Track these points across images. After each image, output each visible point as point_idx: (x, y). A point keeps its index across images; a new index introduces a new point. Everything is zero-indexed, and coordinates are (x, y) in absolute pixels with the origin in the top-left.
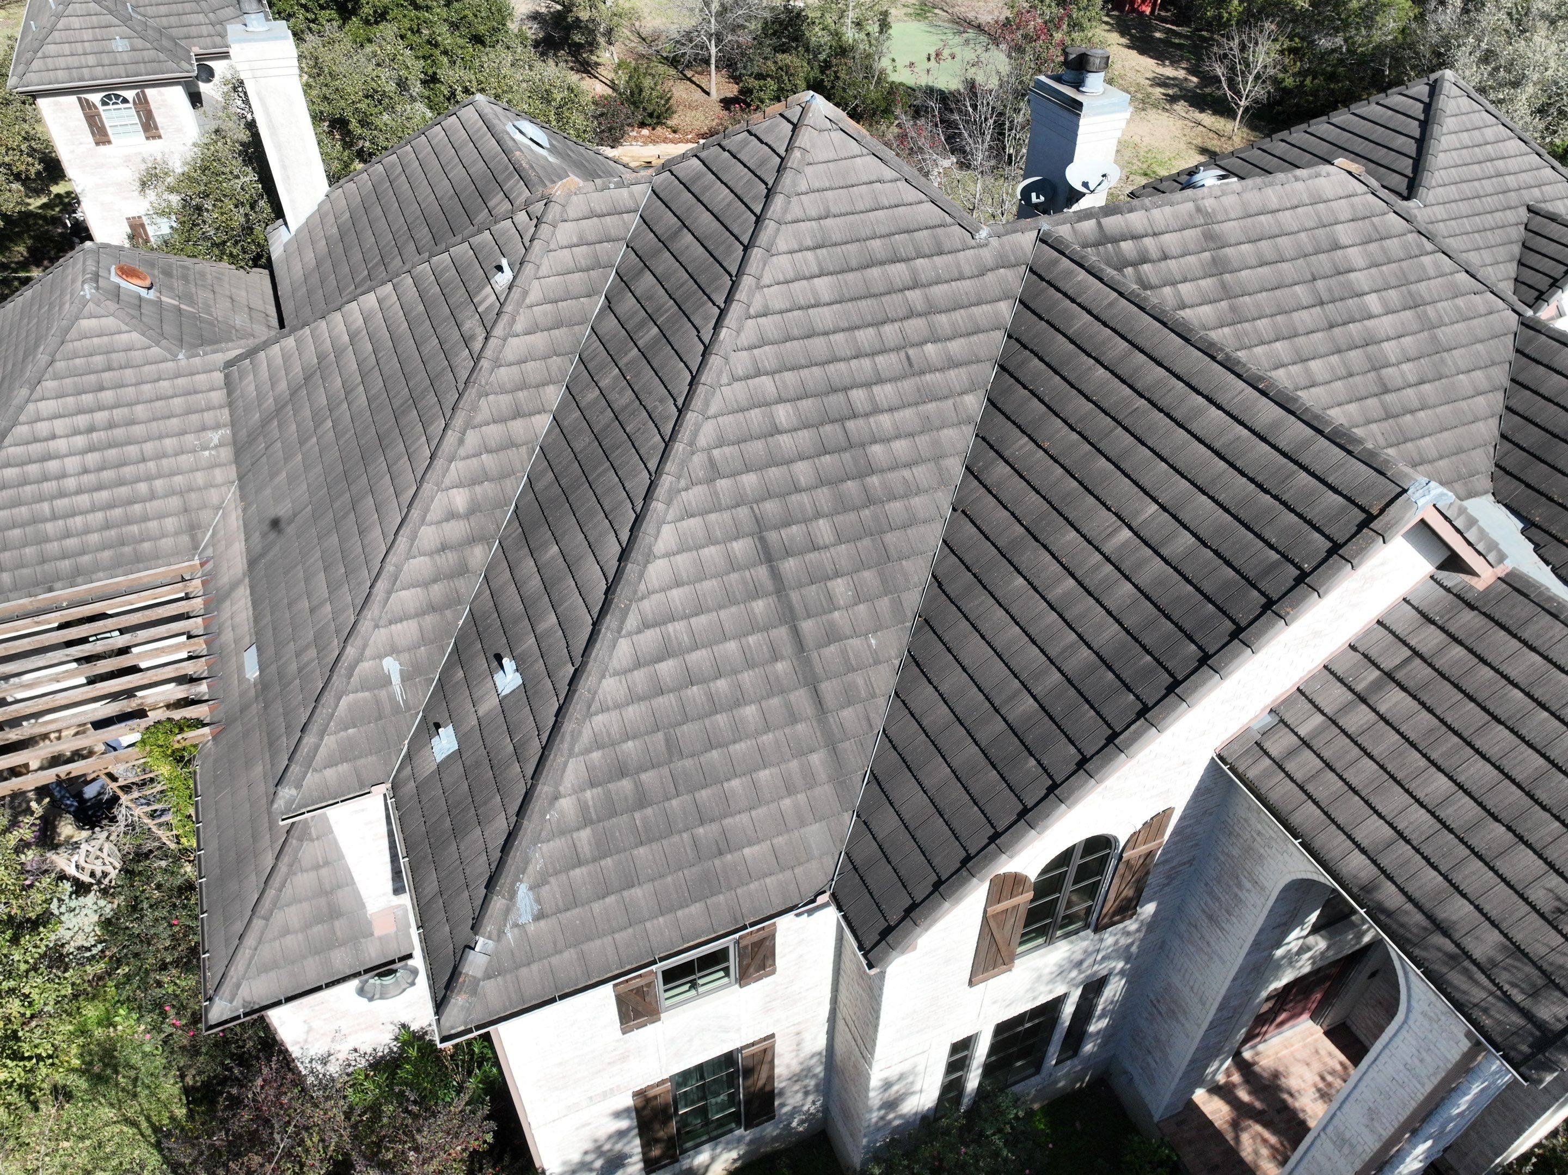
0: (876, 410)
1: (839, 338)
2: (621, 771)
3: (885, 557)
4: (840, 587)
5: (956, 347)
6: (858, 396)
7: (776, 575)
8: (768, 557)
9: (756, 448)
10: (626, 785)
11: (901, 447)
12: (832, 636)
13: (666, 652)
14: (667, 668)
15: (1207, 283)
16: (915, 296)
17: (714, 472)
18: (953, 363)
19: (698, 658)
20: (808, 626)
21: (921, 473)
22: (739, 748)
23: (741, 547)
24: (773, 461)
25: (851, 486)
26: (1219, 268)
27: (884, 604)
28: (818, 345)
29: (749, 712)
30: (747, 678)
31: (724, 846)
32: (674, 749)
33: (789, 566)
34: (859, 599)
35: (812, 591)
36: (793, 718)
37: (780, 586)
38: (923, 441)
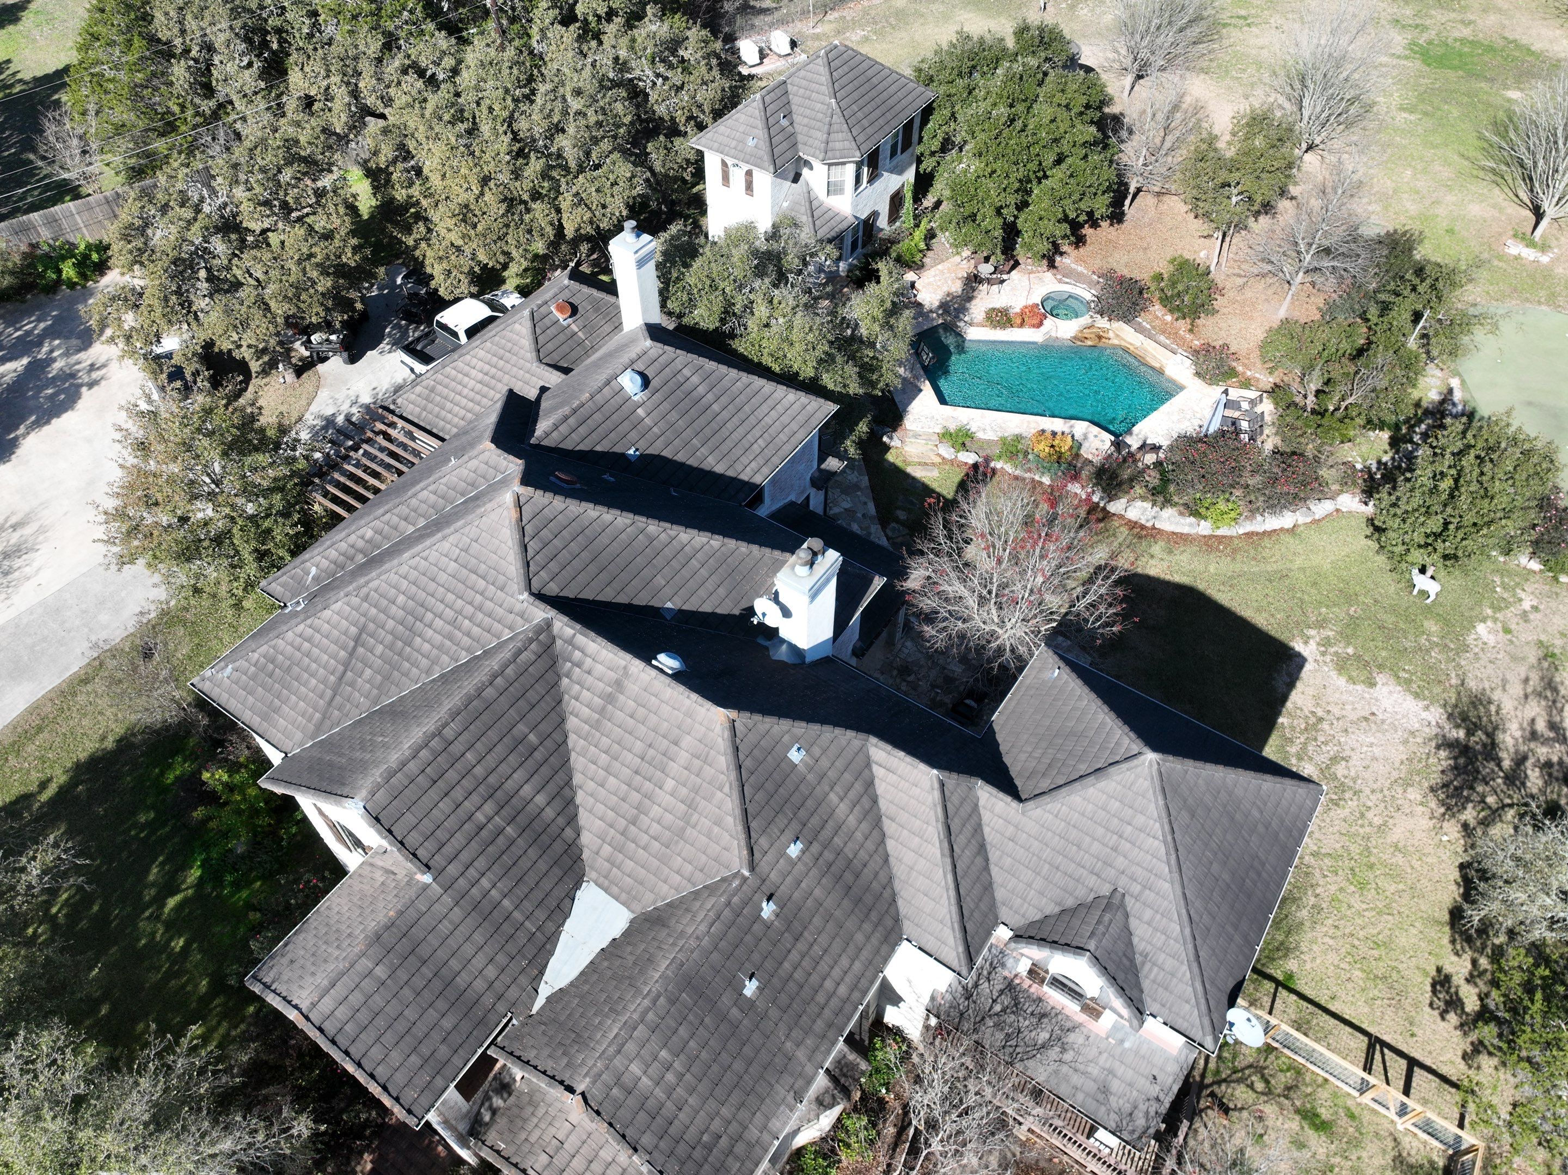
0: (430, 626)
1: (441, 589)
2: (273, 661)
3: (387, 678)
4: (368, 672)
5: (476, 631)
6: (429, 616)
7: (354, 649)
8: (357, 640)
9: (384, 602)
10: (271, 666)
12: (352, 684)
13: (309, 640)
14: (306, 645)
15: (597, 701)
16: (479, 598)
17: (366, 598)
18: (468, 634)
19: (316, 651)
20: (349, 674)
21: (424, 662)
22: (303, 689)
23: (354, 630)
24: (384, 611)
25: (400, 644)
26: (610, 699)
27: (375, 692)
28: (432, 585)
29: (314, 681)
30: (321, 671)
31: (277, 711)
32: (288, 670)
33: (361, 650)
34: (368, 682)
35: (360, 665)
36: (321, 697)
37: (352, 653)
38: (435, 652)
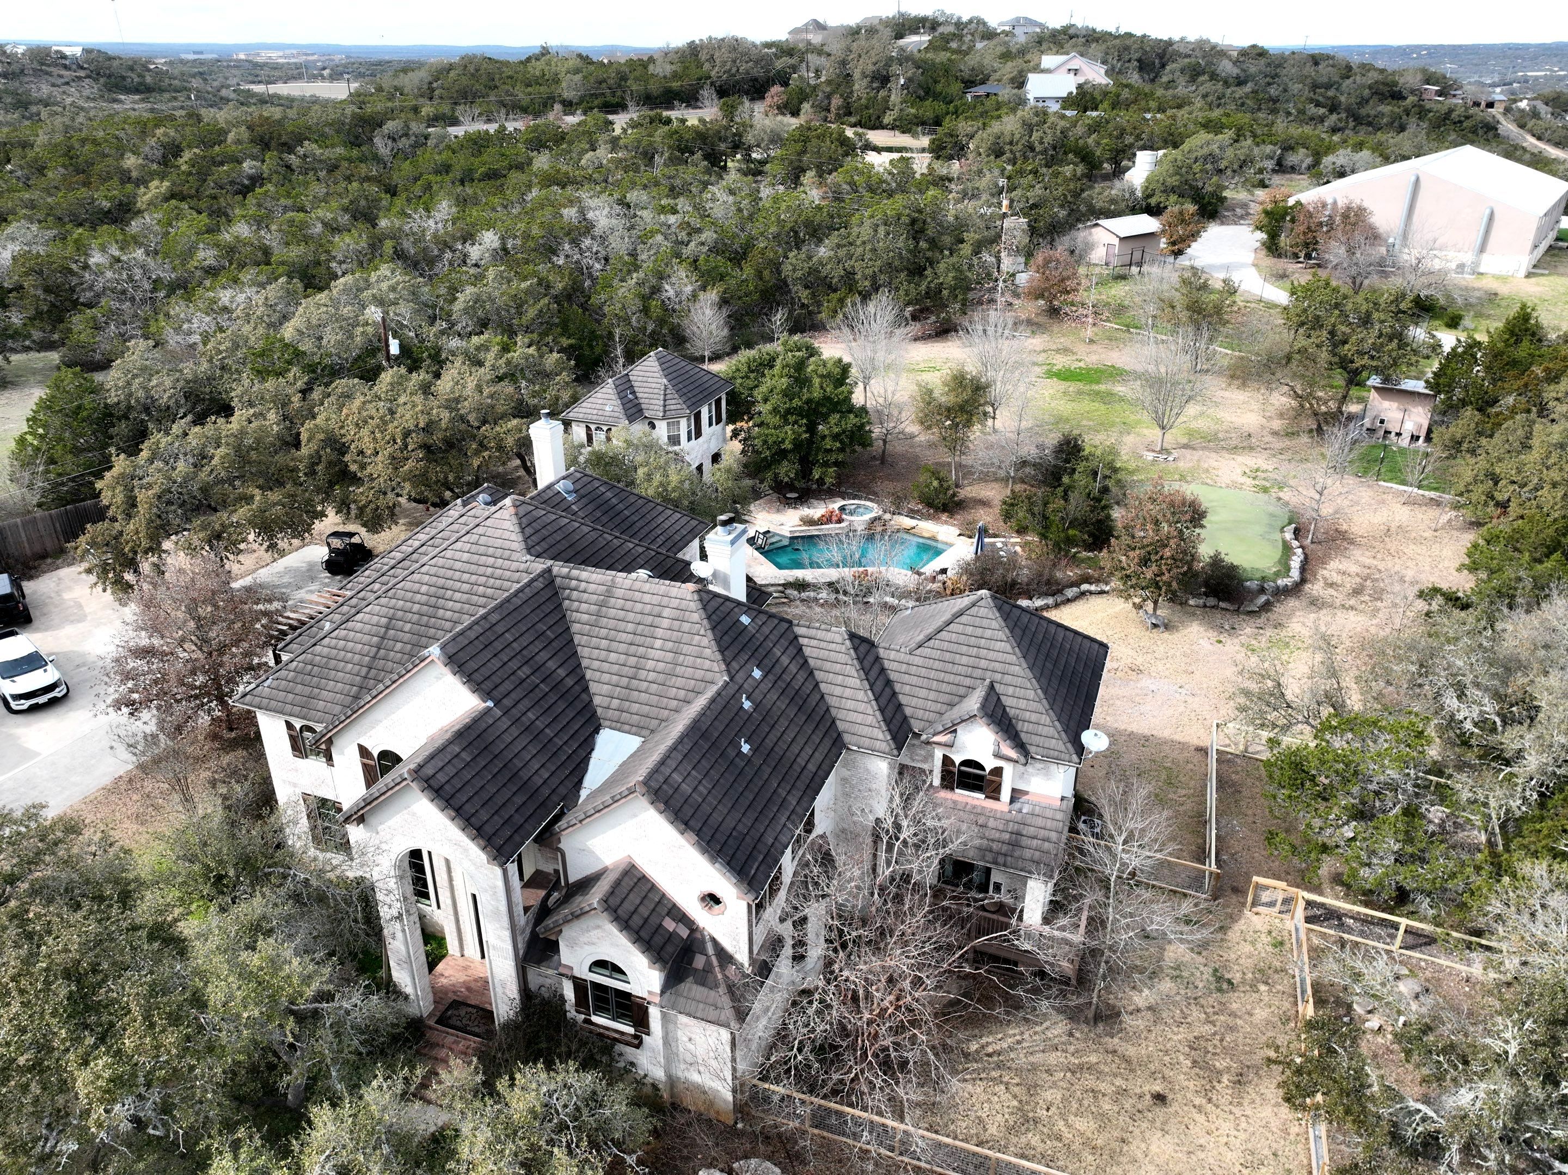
0: (450, 600)
1: (458, 573)
2: (311, 663)
3: (417, 644)
4: (399, 646)
5: (489, 591)
6: (449, 593)
7: (386, 633)
8: (388, 626)
9: (410, 595)
10: (310, 667)
11: (449, 614)
12: (386, 658)
13: (344, 639)
14: (342, 643)
15: (594, 608)
16: (490, 570)
17: (394, 596)
18: (483, 596)
19: (350, 645)
20: (382, 652)
21: (448, 625)
22: (340, 674)
23: (384, 621)
24: (410, 601)
25: (426, 619)
26: (601, 605)
27: (406, 657)
28: (449, 573)
29: (350, 666)
30: (357, 657)
31: (316, 697)
32: (326, 665)
33: (391, 632)
34: (400, 652)
35: (391, 643)
36: (358, 675)
37: (384, 637)
38: (456, 615)
